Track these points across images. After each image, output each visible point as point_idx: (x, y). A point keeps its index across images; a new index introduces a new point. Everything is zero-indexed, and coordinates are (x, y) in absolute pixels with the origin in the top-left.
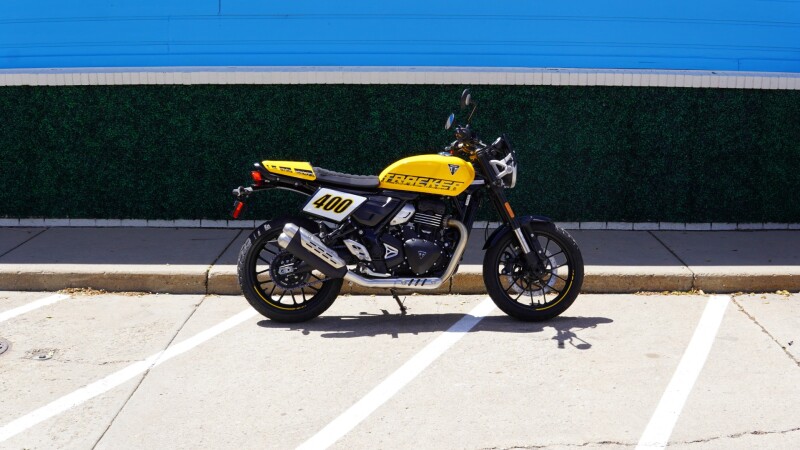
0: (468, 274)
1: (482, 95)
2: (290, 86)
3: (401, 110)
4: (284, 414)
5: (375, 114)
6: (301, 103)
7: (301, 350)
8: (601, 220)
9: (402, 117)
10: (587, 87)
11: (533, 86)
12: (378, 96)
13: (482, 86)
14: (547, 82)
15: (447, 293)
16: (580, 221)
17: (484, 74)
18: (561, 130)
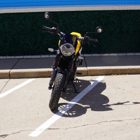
0: (93, 70)
1: (94, 14)
2: (33, 13)
3: (69, 19)
4: (38, 114)
5: (61, 21)
6: (37, 18)
7: (42, 94)
8: (133, 52)
9: (69, 22)
10: (127, 10)
11: (110, 10)
12: (62, 15)
13: (94, 11)
14: (115, 9)
15: (86, 76)
16: (126, 53)
17: (95, 7)
18: (119, 24)
